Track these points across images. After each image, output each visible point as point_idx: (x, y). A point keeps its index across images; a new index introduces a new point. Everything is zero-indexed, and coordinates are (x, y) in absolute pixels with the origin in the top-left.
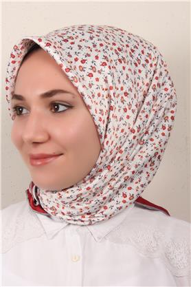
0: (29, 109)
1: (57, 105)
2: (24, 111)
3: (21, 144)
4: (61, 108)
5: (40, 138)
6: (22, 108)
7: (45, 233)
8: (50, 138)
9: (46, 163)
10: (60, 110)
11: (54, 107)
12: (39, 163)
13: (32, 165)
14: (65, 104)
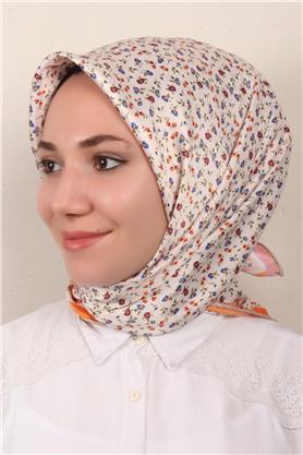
0: (62, 164)
1: (105, 159)
2: (56, 167)
3: (50, 216)
4: (111, 164)
5: (76, 208)
6: (53, 163)
7: (91, 354)
8: (92, 208)
9: (86, 247)
10: (108, 166)
11: (100, 162)
12: (75, 246)
13: (66, 248)
14: (116, 157)
